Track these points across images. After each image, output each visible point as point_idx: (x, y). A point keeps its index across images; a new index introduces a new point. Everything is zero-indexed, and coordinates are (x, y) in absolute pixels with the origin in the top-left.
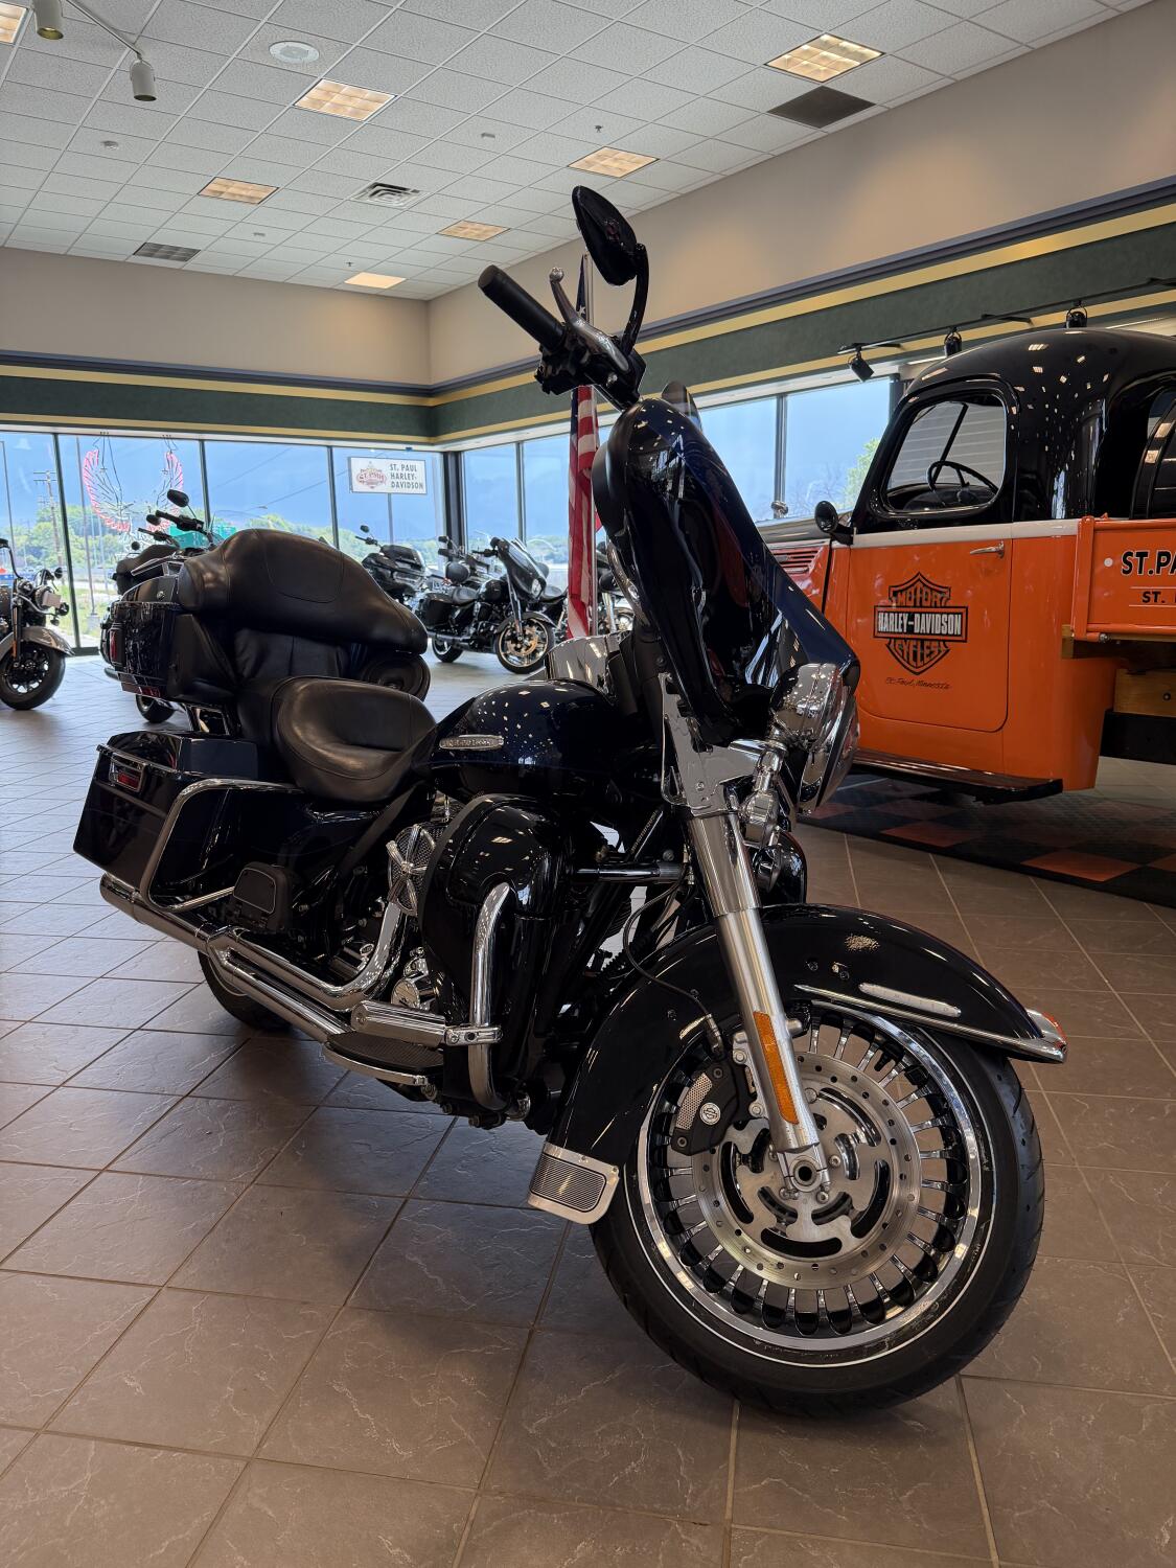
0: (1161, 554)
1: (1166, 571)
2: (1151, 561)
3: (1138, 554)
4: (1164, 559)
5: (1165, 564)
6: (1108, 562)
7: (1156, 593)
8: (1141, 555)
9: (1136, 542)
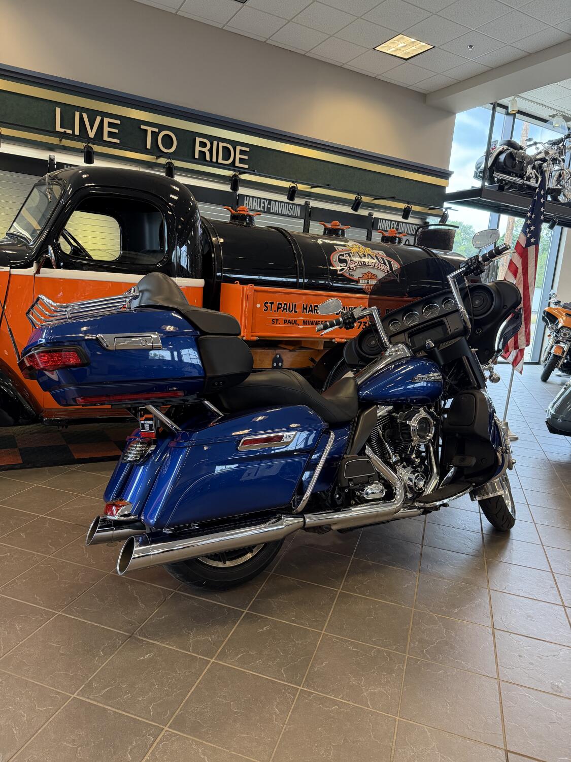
0: (279, 304)
1: (280, 310)
2: (275, 306)
3: (270, 303)
4: (280, 306)
5: (280, 308)
6: (258, 306)
7: (277, 320)
8: (272, 303)
9: (269, 298)
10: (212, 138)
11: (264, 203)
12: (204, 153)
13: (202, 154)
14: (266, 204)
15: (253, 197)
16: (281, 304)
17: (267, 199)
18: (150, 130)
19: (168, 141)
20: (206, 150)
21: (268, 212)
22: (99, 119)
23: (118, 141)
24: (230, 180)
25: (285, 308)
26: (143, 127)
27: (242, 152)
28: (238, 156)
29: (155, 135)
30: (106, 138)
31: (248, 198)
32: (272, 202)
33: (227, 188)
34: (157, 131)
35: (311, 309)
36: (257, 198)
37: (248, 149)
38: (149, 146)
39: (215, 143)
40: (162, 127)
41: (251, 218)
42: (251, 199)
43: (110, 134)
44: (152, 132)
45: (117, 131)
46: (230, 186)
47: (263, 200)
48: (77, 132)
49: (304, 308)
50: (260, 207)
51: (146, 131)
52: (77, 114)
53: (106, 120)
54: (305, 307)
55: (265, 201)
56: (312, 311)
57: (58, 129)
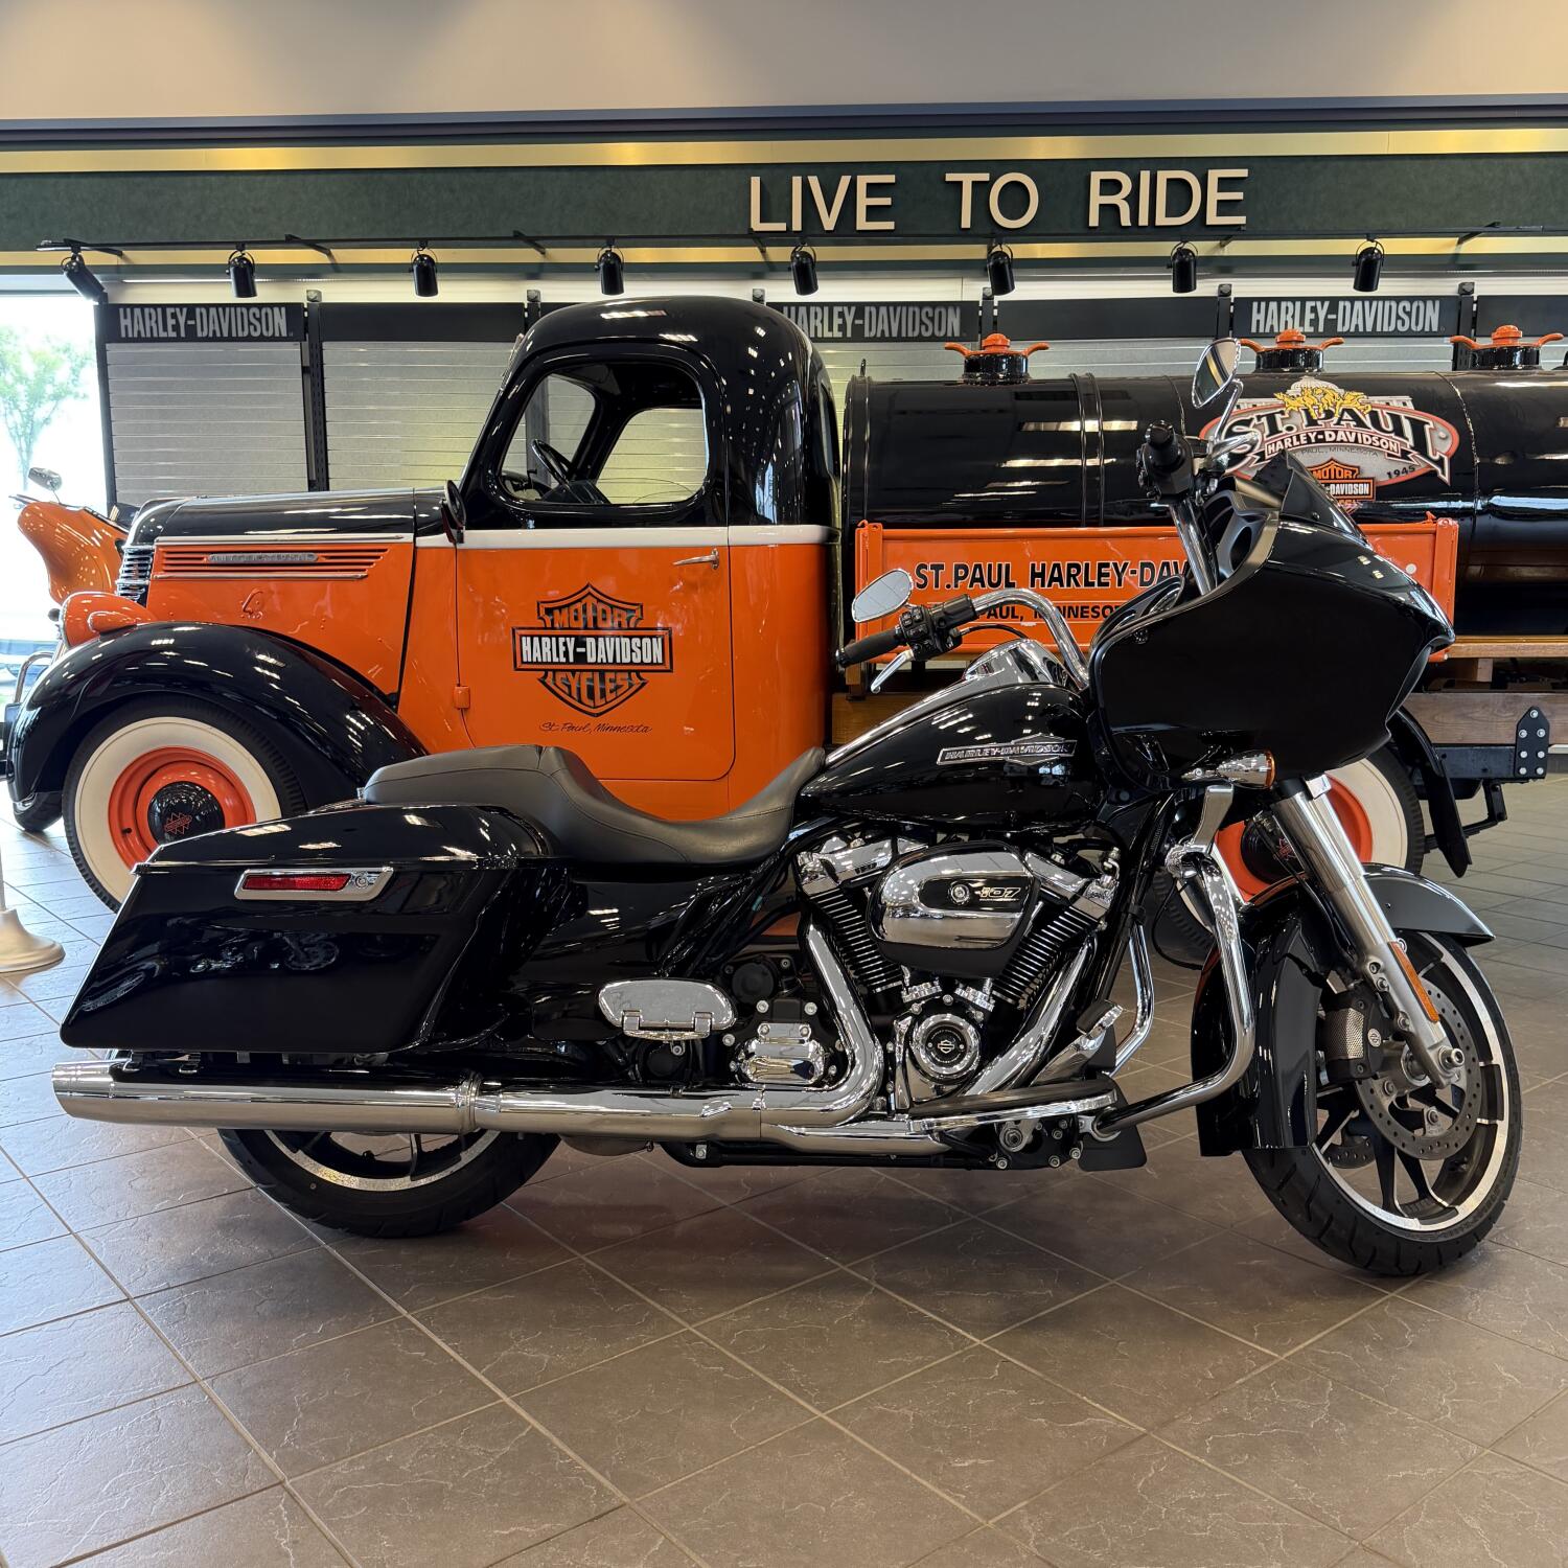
0: (958, 567)
1: (964, 583)
2: (947, 574)
3: (933, 566)
4: (961, 573)
5: (962, 578)
8: (937, 568)
9: (927, 554)
10: (1132, 166)
11: (1314, 309)
12: (1115, 208)
13: (1110, 211)
14: (1322, 314)
15: (1279, 300)
16: (965, 568)
17: (1322, 299)
18: (968, 179)
19: (1014, 199)
20: (1117, 199)
21: (1331, 330)
22: (845, 181)
23: (890, 225)
24: (1169, 267)
25: (977, 576)
26: (950, 177)
27: (1225, 184)
28: (1214, 195)
29: (981, 189)
30: (862, 224)
31: (1263, 304)
32: (1341, 304)
33: (1163, 289)
34: (988, 179)
35: (1056, 575)
36: (1293, 300)
37: (1243, 173)
38: (966, 222)
39: (1145, 176)
40: (998, 167)
41: (1015, 361)
42: (1273, 305)
43: (873, 213)
44: (975, 184)
45: (887, 201)
46: (1171, 282)
47: (1313, 304)
48: (797, 226)
49: (1034, 575)
50: (1302, 324)
51: (960, 184)
52: (797, 182)
53: (863, 181)
54: (1038, 570)
55: (1319, 304)
56: (1060, 579)
57: (756, 225)
